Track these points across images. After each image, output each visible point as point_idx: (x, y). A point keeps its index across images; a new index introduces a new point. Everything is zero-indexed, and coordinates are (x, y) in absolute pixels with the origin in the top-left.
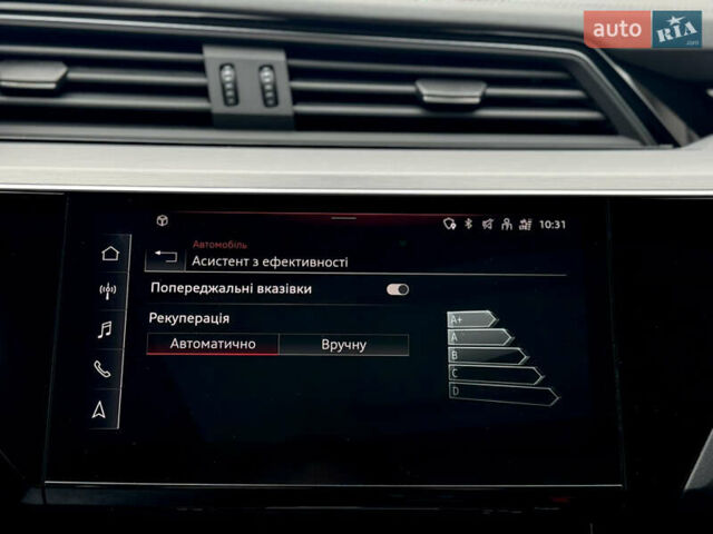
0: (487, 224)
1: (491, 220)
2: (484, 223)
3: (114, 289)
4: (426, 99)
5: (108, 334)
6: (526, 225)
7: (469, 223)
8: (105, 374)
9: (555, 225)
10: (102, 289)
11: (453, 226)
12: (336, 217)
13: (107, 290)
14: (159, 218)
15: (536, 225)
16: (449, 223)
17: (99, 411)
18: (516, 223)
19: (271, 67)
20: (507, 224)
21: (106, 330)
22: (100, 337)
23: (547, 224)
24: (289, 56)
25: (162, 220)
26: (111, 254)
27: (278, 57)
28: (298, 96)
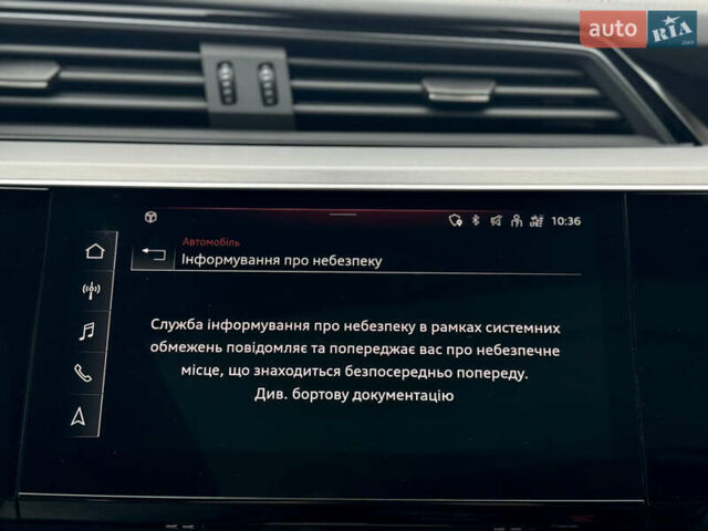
0: (496, 221)
1: (499, 217)
2: (493, 219)
3: (98, 289)
4: (432, 97)
5: (90, 336)
6: (537, 221)
7: (476, 220)
8: (86, 378)
9: (568, 222)
10: (85, 289)
11: (459, 222)
12: (335, 213)
13: (91, 289)
14: (147, 214)
15: (548, 222)
16: (455, 219)
17: (79, 418)
18: (527, 220)
19: (271, 65)
20: (517, 220)
21: (88, 332)
22: (81, 339)
23: (560, 221)
24: (290, 54)
25: (151, 217)
26: (95, 252)
27: (279, 56)
28: (299, 96)
